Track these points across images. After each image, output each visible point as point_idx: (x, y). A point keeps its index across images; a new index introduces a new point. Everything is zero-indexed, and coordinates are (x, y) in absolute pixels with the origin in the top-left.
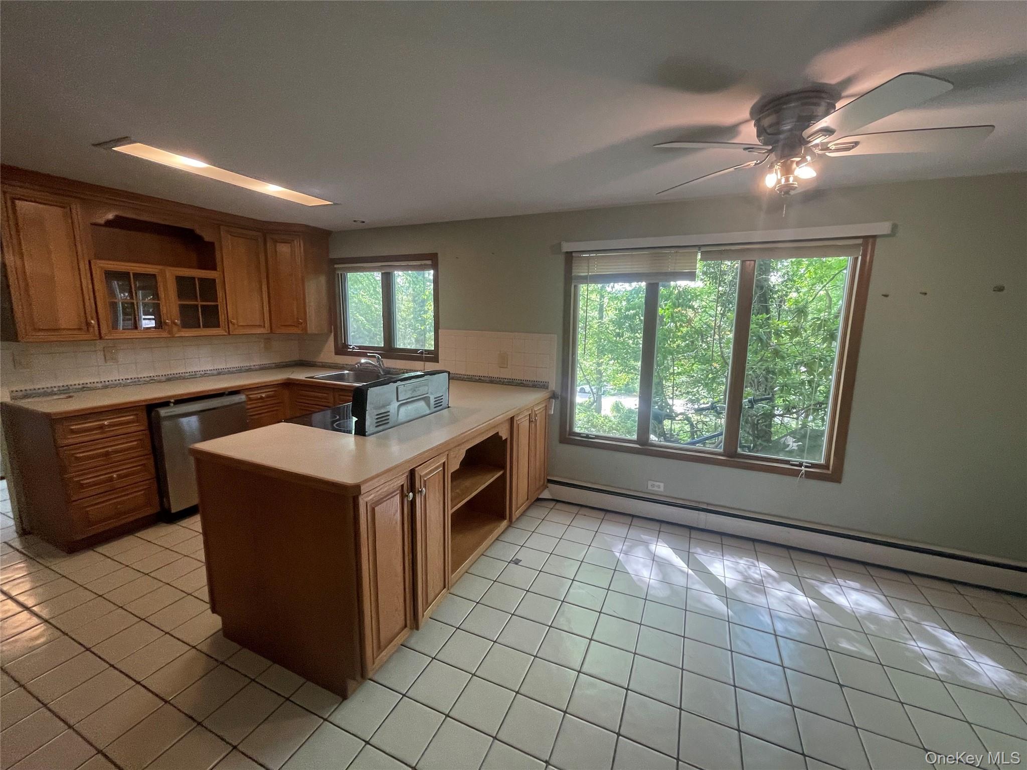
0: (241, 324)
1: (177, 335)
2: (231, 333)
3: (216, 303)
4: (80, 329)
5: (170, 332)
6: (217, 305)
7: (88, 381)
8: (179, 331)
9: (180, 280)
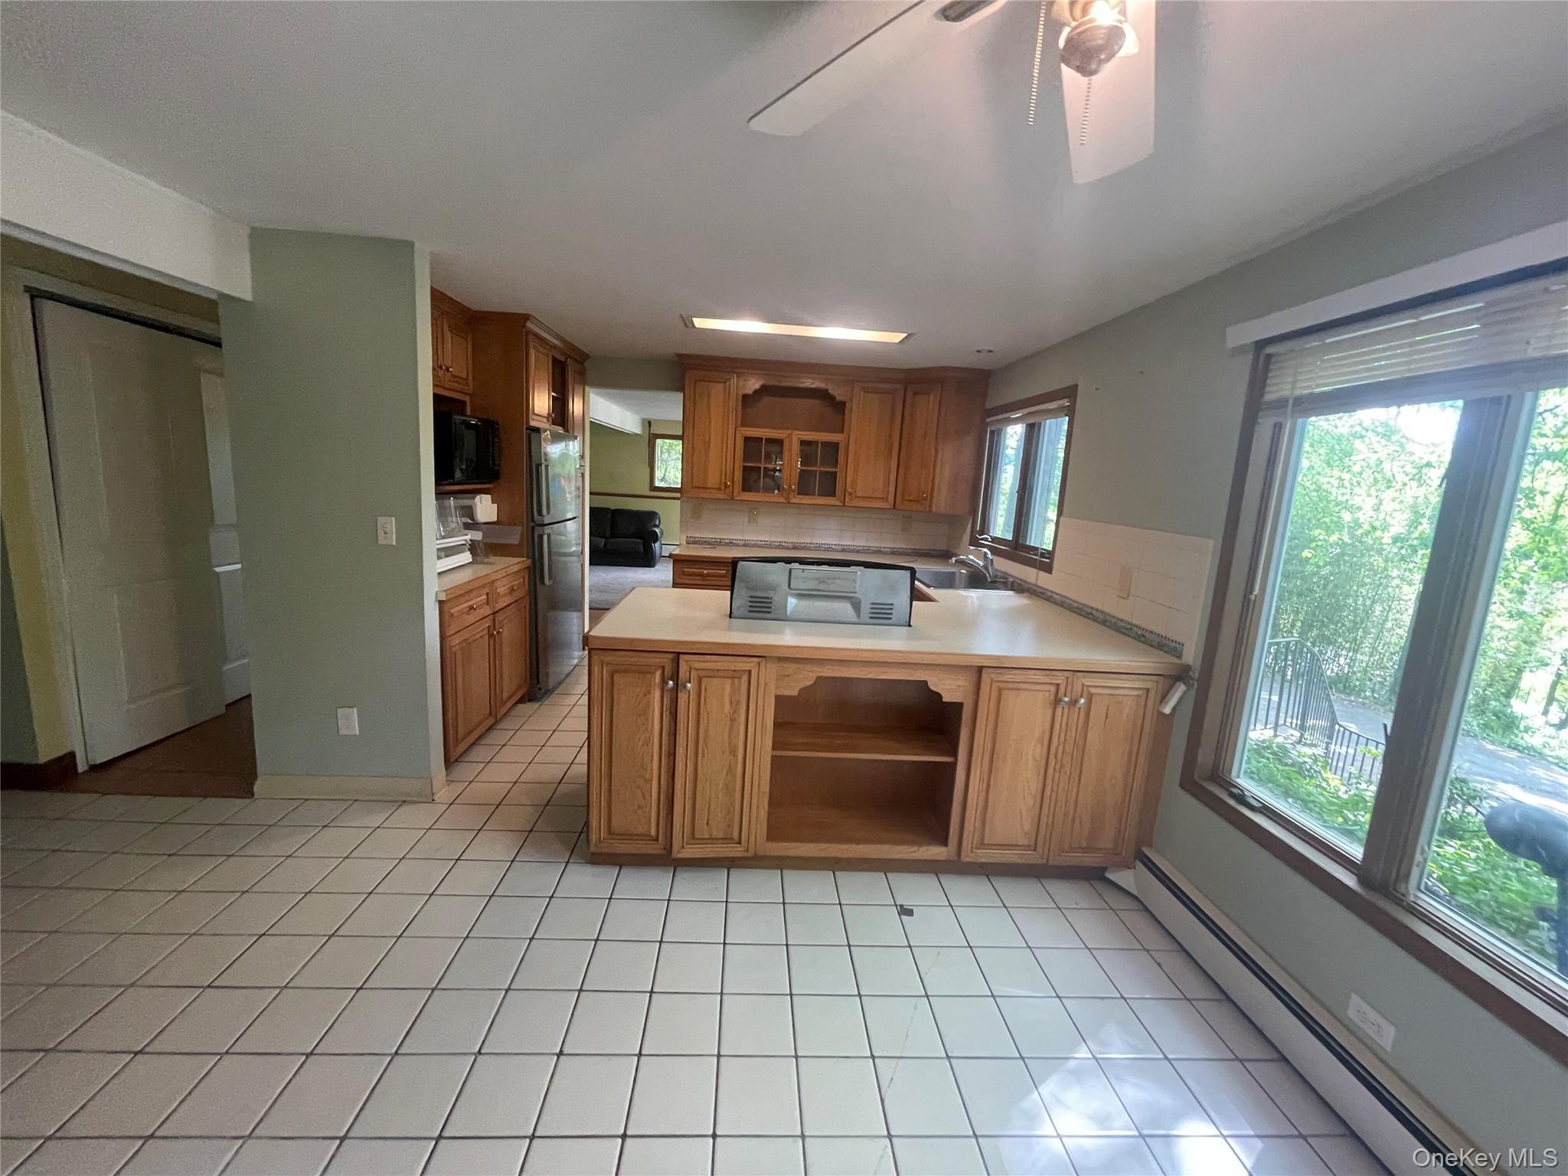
0: (860, 494)
1: (793, 501)
2: (846, 504)
3: (834, 470)
4: (720, 489)
5: (787, 498)
6: (836, 473)
7: (735, 538)
8: (795, 497)
9: (803, 443)
